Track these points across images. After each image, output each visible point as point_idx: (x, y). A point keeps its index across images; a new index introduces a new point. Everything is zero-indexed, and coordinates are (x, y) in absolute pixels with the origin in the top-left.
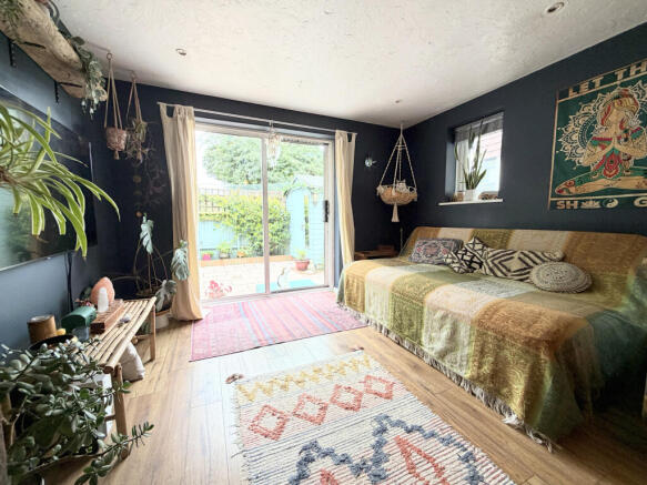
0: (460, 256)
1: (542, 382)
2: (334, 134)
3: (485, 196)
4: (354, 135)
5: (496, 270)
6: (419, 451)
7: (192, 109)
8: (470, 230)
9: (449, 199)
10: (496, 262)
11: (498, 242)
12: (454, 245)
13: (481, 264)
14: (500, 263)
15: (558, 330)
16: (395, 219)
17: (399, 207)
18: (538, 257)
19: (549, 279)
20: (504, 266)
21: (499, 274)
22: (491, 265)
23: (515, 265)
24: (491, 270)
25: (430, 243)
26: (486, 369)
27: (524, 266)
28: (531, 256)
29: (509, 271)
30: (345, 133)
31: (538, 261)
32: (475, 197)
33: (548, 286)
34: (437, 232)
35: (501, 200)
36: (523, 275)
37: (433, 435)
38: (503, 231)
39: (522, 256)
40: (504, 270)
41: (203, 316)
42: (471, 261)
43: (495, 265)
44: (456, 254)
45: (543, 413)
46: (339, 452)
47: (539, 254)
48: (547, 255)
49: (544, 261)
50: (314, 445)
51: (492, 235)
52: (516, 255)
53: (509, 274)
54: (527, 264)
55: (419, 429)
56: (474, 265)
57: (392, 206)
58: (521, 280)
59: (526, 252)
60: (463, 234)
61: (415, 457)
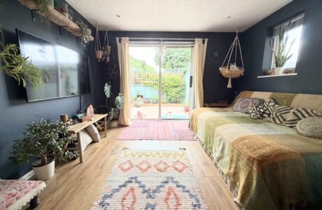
0: (258, 109)
1: (252, 183)
2: (194, 41)
3: (287, 72)
4: (206, 40)
5: (276, 119)
6: (175, 195)
7: (128, 38)
8: (270, 93)
9: (265, 74)
10: (278, 114)
11: (285, 102)
12: (258, 102)
13: (269, 115)
14: (280, 115)
15: (271, 156)
16: (229, 86)
17: (232, 79)
18: (308, 113)
19: (307, 128)
20: (282, 117)
21: (278, 122)
22: (274, 116)
23: (290, 117)
24: (274, 119)
25: (245, 100)
26: (232, 171)
27: (296, 118)
28: (303, 112)
29: (284, 120)
30: (201, 40)
31: (306, 115)
32: (280, 72)
33: (305, 132)
34: (252, 94)
35: (296, 74)
36: (292, 124)
37: (187, 191)
38: (290, 94)
39: (296, 112)
40: (281, 120)
41: (130, 124)
42: (264, 113)
43: (277, 116)
44: (256, 108)
45: (250, 200)
46: (142, 183)
47: (309, 111)
48: (314, 112)
49: (310, 116)
50: (136, 178)
51: (283, 97)
52: (292, 111)
53: (284, 122)
54: (298, 117)
55: (184, 187)
56: (265, 115)
57: (228, 79)
58: (291, 127)
59: (300, 109)
60: (265, 96)
61: (172, 196)
